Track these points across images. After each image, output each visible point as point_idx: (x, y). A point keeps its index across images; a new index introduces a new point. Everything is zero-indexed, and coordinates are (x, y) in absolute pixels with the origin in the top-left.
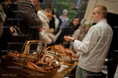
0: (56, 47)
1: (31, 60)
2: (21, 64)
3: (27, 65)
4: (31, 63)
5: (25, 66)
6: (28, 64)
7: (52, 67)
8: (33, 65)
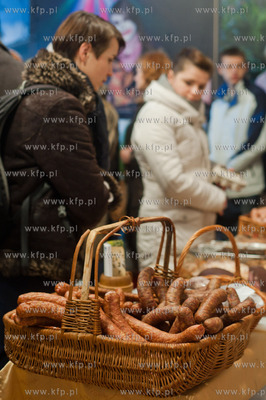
0: (259, 216)
1: (128, 303)
2: (80, 335)
3: (105, 332)
4: (128, 317)
5: (100, 337)
6: (111, 327)
7: (217, 320)
8: (134, 329)
